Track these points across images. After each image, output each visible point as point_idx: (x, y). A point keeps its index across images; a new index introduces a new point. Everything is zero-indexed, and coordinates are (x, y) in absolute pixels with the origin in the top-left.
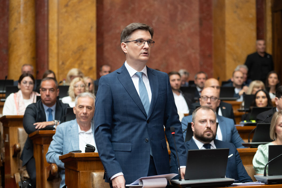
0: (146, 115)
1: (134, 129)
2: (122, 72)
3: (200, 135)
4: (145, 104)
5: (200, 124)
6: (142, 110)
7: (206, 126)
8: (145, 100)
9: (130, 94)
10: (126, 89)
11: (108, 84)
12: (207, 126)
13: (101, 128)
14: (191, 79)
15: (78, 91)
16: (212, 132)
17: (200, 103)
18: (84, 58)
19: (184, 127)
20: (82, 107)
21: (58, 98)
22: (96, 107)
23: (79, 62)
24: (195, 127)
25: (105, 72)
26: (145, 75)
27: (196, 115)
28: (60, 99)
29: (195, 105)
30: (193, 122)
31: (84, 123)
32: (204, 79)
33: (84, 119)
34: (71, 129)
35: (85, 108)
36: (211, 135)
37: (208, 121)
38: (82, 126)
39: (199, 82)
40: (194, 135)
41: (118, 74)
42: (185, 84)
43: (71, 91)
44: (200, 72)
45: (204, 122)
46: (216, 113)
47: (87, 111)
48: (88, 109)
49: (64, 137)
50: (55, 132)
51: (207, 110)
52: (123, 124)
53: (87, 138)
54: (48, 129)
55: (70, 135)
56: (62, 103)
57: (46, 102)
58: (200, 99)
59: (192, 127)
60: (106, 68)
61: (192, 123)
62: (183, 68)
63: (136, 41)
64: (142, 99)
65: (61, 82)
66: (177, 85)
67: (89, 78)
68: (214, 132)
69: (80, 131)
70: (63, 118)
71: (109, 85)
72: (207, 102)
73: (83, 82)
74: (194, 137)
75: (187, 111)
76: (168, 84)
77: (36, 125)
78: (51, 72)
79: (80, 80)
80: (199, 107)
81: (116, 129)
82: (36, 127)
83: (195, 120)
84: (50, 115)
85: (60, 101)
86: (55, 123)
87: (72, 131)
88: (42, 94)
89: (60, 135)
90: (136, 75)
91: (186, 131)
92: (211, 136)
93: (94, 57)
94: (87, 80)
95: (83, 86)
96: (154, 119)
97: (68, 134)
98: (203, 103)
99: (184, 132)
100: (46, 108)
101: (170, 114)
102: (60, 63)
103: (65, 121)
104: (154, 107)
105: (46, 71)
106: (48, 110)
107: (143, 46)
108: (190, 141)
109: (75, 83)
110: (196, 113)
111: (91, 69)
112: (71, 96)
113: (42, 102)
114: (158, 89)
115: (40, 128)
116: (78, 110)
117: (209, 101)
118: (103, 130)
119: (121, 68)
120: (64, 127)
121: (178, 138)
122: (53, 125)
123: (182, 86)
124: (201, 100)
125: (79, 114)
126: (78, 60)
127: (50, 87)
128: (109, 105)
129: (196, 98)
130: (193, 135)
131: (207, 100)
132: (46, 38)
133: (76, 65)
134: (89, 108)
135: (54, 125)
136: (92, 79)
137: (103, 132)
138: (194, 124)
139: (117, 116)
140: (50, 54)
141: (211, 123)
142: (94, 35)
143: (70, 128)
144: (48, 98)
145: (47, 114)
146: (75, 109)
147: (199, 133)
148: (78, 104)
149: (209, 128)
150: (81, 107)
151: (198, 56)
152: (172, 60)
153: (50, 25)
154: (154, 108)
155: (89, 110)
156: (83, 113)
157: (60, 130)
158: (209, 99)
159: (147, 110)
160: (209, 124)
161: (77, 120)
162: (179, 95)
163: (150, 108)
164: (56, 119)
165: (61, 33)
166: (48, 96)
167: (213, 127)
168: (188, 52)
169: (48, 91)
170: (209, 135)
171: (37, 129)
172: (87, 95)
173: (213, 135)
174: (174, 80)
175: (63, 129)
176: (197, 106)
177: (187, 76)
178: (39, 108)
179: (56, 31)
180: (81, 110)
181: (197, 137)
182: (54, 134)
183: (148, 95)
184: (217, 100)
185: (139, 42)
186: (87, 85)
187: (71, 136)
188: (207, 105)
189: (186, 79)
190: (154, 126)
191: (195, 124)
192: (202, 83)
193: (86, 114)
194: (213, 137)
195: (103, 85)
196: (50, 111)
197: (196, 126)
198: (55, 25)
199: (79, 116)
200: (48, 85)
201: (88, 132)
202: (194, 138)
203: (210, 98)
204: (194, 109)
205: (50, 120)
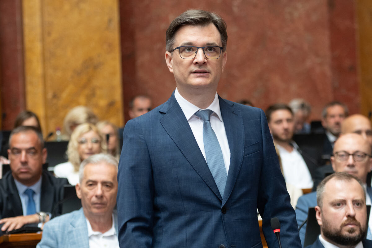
0: (219, 197)
1: (196, 225)
2: (169, 111)
3: (333, 231)
4: (217, 175)
5: (333, 210)
6: (211, 188)
7: (346, 212)
8: (217, 167)
9: (185, 155)
10: (178, 146)
11: (140, 136)
12: (347, 214)
13: (131, 226)
14: (315, 116)
15: (87, 151)
16: (358, 225)
17: (334, 166)
18: (96, 82)
19: (302, 217)
20: (93, 184)
21: (45, 166)
22: (119, 183)
23: (87, 92)
24: (322, 215)
25: (141, 110)
26: (216, 115)
27: (324, 191)
28: (50, 169)
29: (322, 170)
30: (319, 206)
31: (98, 216)
32: (341, 116)
33: (98, 208)
34: (74, 229)
35: (99, 185)
36: (356, 230)
37: (350, 203)
38: (95, 222)
39: (330, 123)
40: (322, 232)
41: (161, 115)
42: (303, 128)
43: (71, 152)
44: (333, 103)
45: (341, 205)
46: (365, 186)
47: (103, 192)
48: (105, 188)
49: (60, 245)
50: (40, 236)
51: (346, 180)
52: (173, 216)
53: (105, 245)
54: (27, 231)
55: (71, 240)
56: (55, 177)
57: (22, 176)
58: (333, 158)
59: (318, 217)
60: (141, 103)
61: (317, 209)
62: (298, 96)
63: (182, 49)
64: (210, 166)
65: (51, 134)
66: (286, 130)
67: (108, 123)
68: (362, 224)
69: (91, 232)
70: (56, 206)
71: (143, 138)
72: (347, 164)
73: (97, 132)
74: (322, 236)
75: (308, 184)
76: (265, 132)
77: (3, 224)
78: (30, 114)
79: (90, 129)
80: (330, 173)
81: (161, 227)
82: (3, 228)
83: (322, 203)
84: (31, 202)
85: (50, 174)
86: (42, 218)
87: (74, 233)
88: (12, 160)
89: (52, 242)
90: (197, 115)
91: (305, 225)
92: (356, 233)
93: (117, 80)
94: (104, 128)
95: (97, 142)
96: (237, 205)
97: (67, 239)
98: (338, 165)
99: (302, 226)
100: (21, 188)
101: (270, 193)
102: (50, 95)
103: (60, 213)
104: (236, 179)
105: (22, 113)
106: (26, 193)
107: (194, 59)
108: (315, 244)
109: (81, 135)
110: (324, 188)
111: (111, 104)
112: (72, 162)
113: (14, 176)
114: (242, 143)
115: (10, 229)
116: (86, 189)
117: (351, 160)
118: (135, 229)
119: (167, 102)
120: (59, 226)
121: (289, 240)
122: (36, 223)
123: (297, 132)
124: (335, 161)
125: (88, 199)
126: (85, 87)
127: (28, 146)
128: (144, 180)
129: (326, 157)
130: (319, 233)
131: (347, 160)
132: (19, 47)
133: (82, 99)
134: (107, 186)
135: (40, 221)
136: (114, 126)
137: (136, 234)
138: (321, 210)
139: (161, 201)
140: (29, 78)
141: (356, 207)
142: (115, 36)
143: (70, 228)
144: (25, 167)
145: (24, 200)
146: (79, 189)
147: (332, 228)
148: (85, 178)
149: (351, 218)
150: (90, 183)
151: (327, 70)
152: (276, 81)
153: (26, 21)
154: (235, 182)
155: (108, 189)
156: (96, 196)
157: (51, 233)
158: (351, 157)
159: (222, 187)
160: (351, 210)
161: (84, 212)
162: (290, 151)
163: (227, 182)
164: (43, 209)
165: (49, 34)
166: (25, 163)
167: (359, 215)
168: (308, 63)
169: (24, 153)
170: (351, 231)
171: (5, 232)
172: (103, 160)
173: (361, 230)
174: (280, 121)
175: (57, 229)
176: (326, 172)
177: (306, 112)
178: (8, 189)
179: (38, 31)
180: (91, 190)
181: (328, 236)
182: (39, 241)
183: (222, 157)
184: (366, 159)
185: (187, 51)
186: (104, 138)
187: (74, 243)
188: (346, 169)
189: (304, 119)
190: (236, 220)
191: (323, 210)
192: (338, 124)
193: (101, 197)
194: (361, 235)
195: (131, 139)
196: (30, 194)
197: (324, 213)
198: (37, 20)
199: (87, 202)
200: (23, 142)
201: (108, 234)
202: (321, 238)
203: (353, 155)
204: (322, 179)
205: (31, 212)
